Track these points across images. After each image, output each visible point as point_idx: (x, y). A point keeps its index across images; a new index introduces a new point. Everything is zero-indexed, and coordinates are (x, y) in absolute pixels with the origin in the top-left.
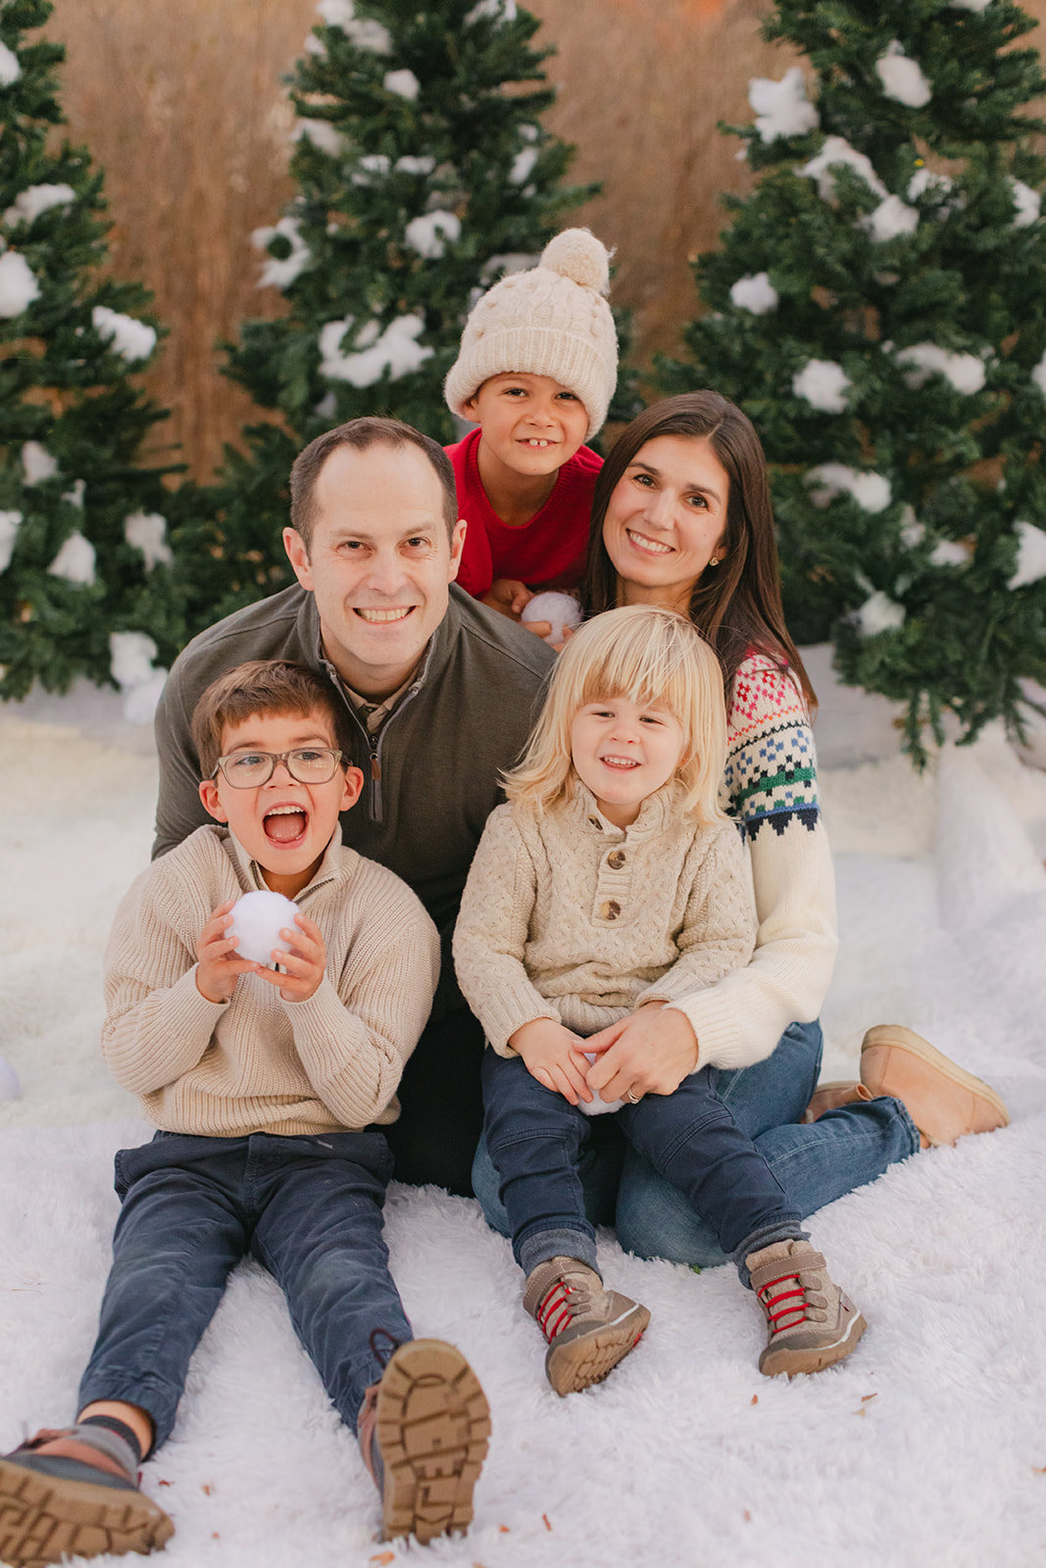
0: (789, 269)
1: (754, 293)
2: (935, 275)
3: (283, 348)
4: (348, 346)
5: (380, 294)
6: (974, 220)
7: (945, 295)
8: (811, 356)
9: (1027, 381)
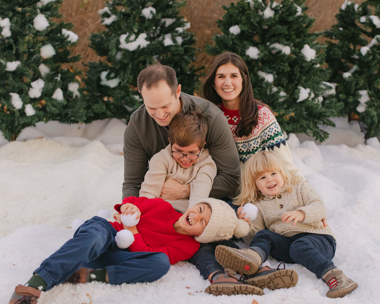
0: (244, 24)
1: (235, 30)
2: (280, 27)
3: (109, 40)
4: (127, 41)
5: (136, 28)
6: (288, 14)
7: (283, 31)
8: (250, 46)
9: (299, 52)
